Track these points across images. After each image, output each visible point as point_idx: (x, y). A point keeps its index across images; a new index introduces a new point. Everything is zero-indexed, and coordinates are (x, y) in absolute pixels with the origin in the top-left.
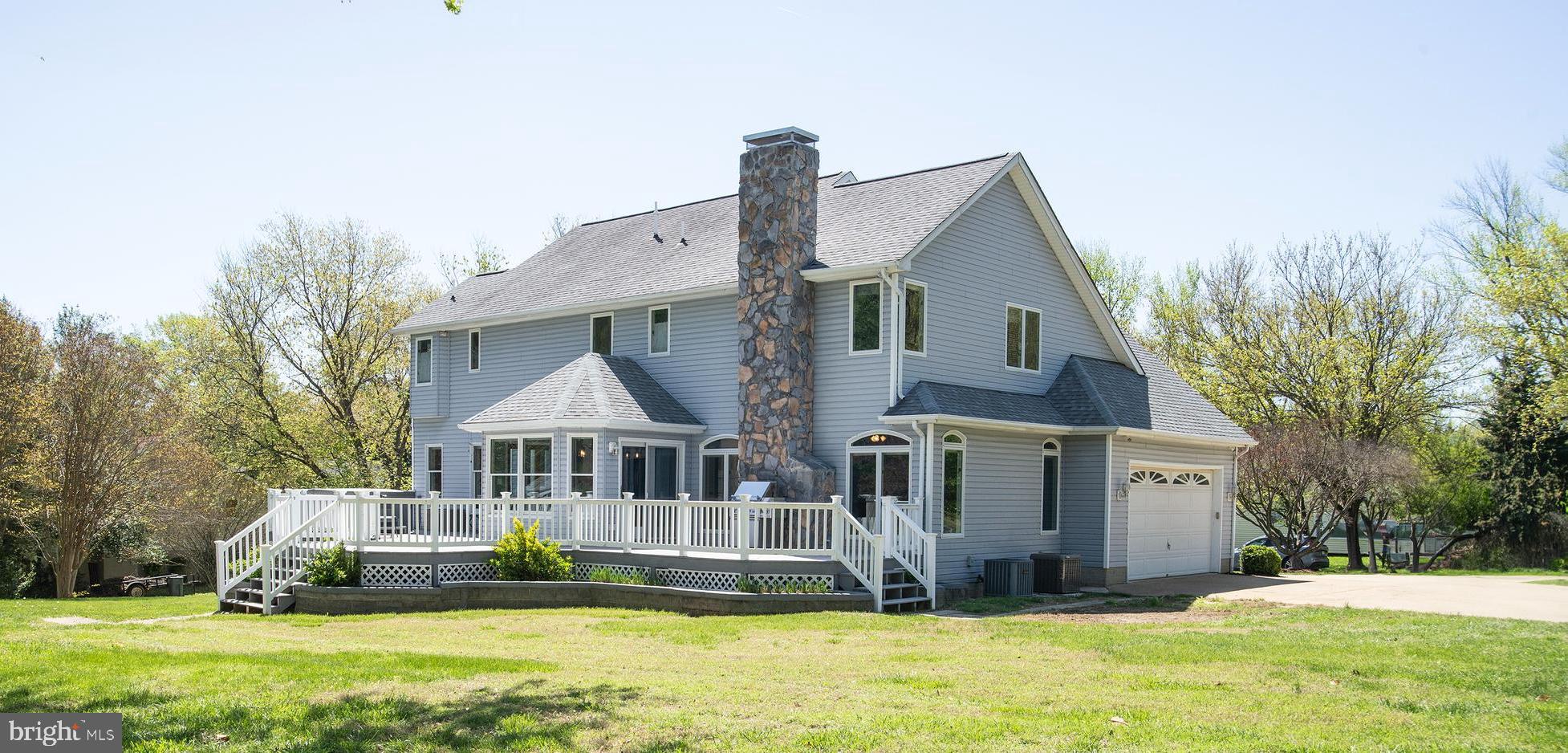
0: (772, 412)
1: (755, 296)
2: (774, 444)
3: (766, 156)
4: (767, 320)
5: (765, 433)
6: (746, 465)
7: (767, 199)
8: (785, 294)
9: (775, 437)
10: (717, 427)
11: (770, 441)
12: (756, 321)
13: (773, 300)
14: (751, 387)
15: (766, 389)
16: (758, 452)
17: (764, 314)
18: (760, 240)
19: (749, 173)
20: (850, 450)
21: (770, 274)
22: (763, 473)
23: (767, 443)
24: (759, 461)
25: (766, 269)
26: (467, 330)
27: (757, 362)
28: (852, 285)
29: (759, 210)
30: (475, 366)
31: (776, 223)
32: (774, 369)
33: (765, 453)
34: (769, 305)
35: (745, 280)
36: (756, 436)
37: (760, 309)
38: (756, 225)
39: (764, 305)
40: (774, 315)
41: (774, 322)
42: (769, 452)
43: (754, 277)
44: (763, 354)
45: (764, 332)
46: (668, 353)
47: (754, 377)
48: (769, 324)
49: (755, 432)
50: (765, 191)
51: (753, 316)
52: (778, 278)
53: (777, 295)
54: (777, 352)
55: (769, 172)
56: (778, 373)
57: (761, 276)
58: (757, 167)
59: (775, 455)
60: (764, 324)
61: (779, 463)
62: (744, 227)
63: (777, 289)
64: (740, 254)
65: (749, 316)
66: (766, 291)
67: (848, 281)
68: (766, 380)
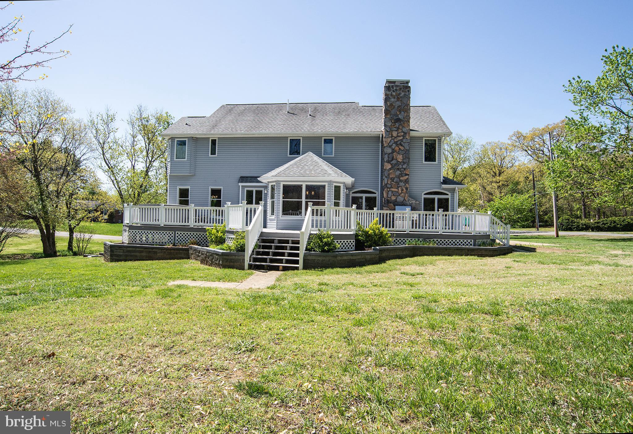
0: (401, 181)
1: (393, 138)
2: (402, 193)
3: (398, 88)
4: (398, 147)
5: (398, 188)
6: (388, 200)
7: (399, 103)
8: (407, 139)
9: (402, 190)
10: (358, 185)
11: (400, 191)
12: (393, 147)
13: (402, 140)
14: (390, 171)
15: (398, 173)
16: (393, 195)
17: (397, 145)
18: (395, 118)
19: (388, 93)
20: (424, 196)
21: (400, 131)
22: (396, 203)
23: (398, 192)
24: (394, 199)
25: (398, 128)
26: (209, 138)
27: (394, 162)
28: (424, 139)
29: (394, 107)
30: (213, 152)
31: (403, 112)
32: (402, 165)
33: (397, 196)
34: (400, 142)
35: (388, 131)
36: (393, 189)
37: (396, 143)
38: (393, 112)
39: (397, 142)
40: (402, 145)
41: (402, 148)
42: (399, 195)
43: (392, 131)
44: (396, 159)
45: (397, 151)
46: (333, 156)
47: (392, 168)
48: (400, 149)
49: (392, 188)
50: (398, 100)
51: (392, 145)
52: (404, 132)
53: (404, 138)
54: (403, 159)
55: (400, 94)
56: (404, 167)
57: (396, 131)
58: (393, 91)
59: (402, 197)
60: (397, 148)
61: (404, 199)
62: (387, 112)
63: (404, 136)
64: (385, 122)
65: (390, 144)
66: (398, 136)
67: (423, 137)
68: (398, 169)
